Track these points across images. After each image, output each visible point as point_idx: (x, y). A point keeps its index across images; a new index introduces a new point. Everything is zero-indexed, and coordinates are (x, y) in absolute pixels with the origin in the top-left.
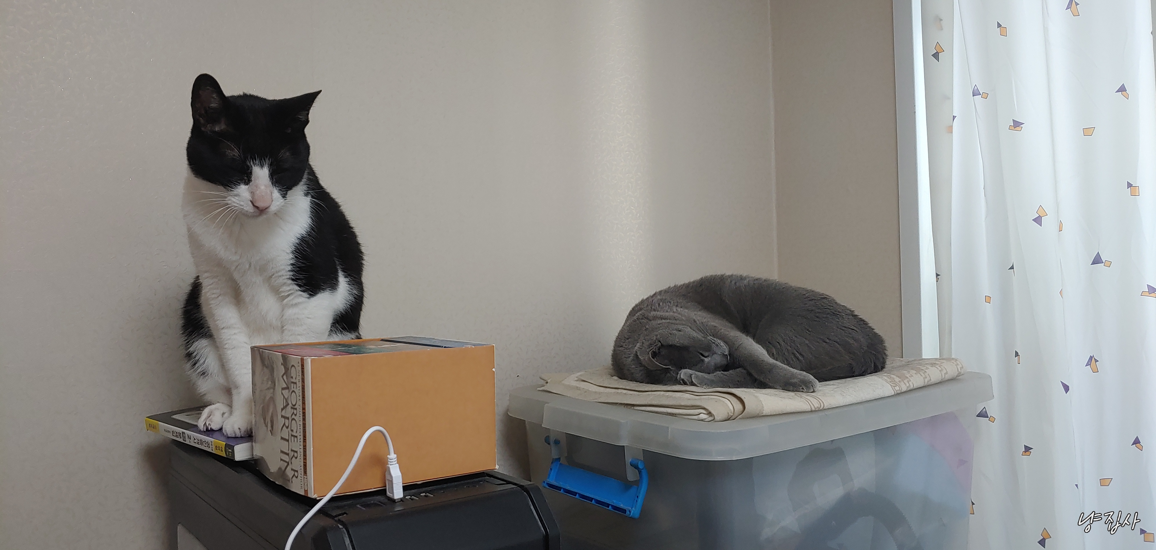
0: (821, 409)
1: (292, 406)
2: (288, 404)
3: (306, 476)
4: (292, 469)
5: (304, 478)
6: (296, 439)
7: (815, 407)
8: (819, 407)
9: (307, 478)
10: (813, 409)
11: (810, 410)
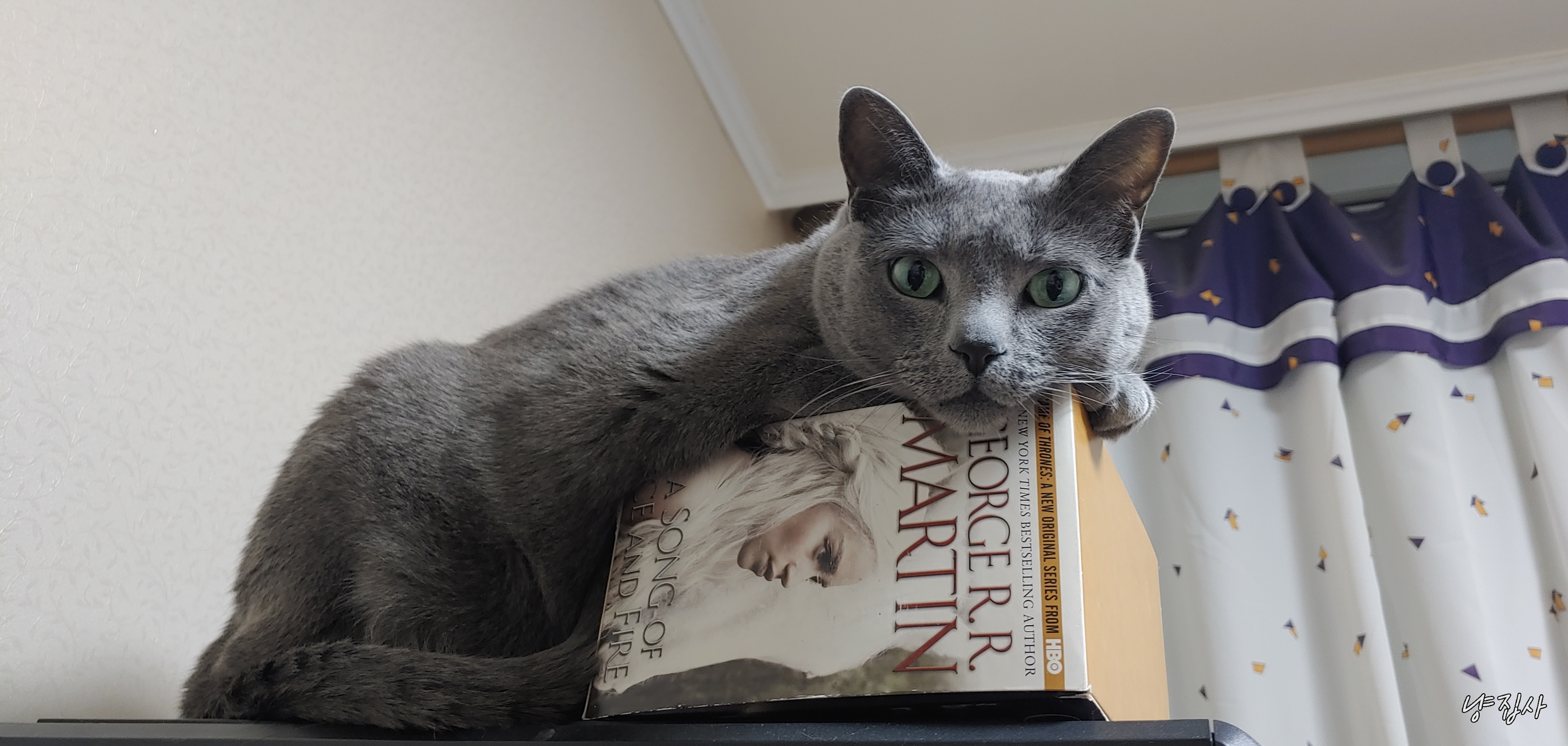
1: (974, 491)
2: (950, 492)
3: (1061, 638)
4: (972, 636)
5: (1045, 644)
6: (998, 561)
9: (1061, 644)
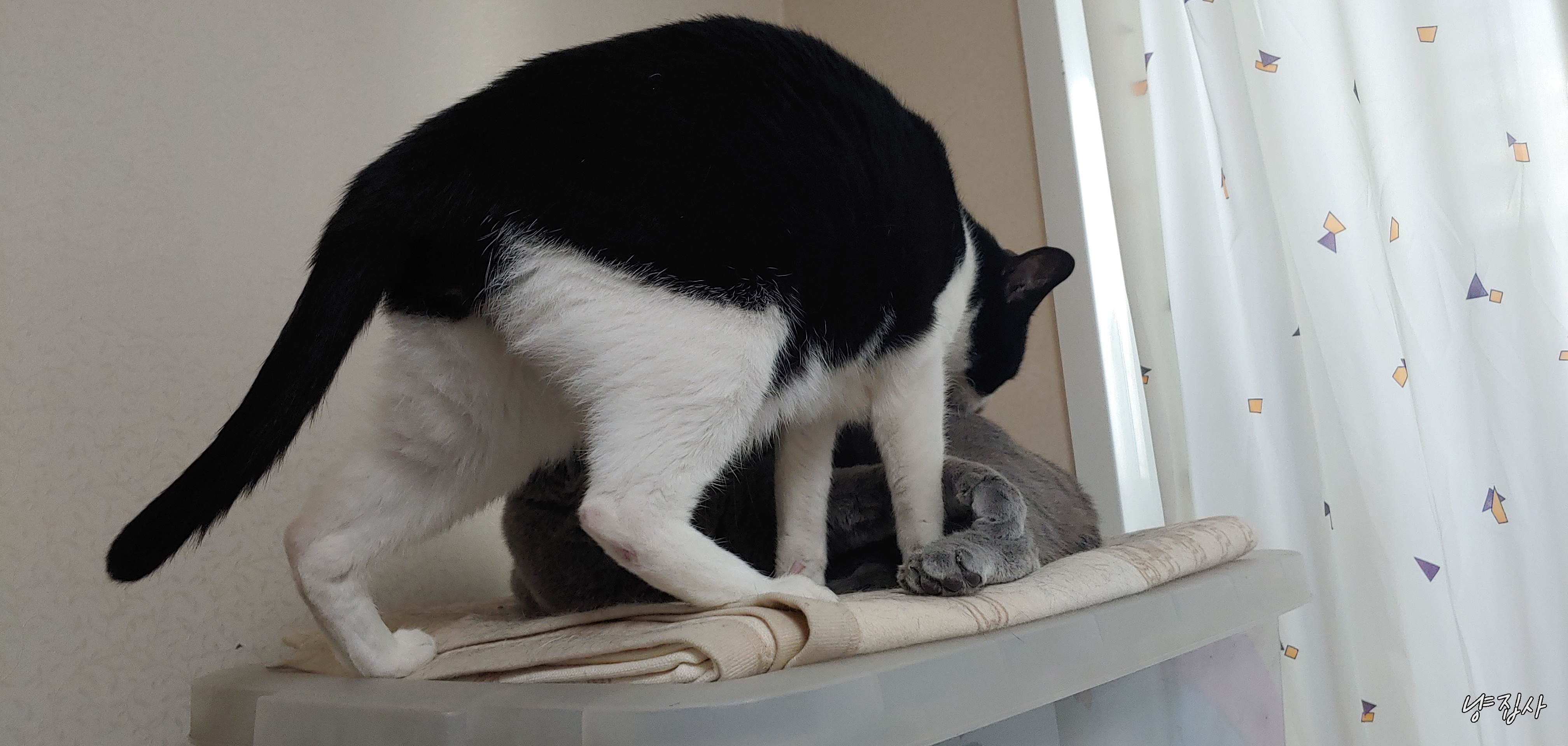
0: (1002, 625)
7: (987, 623)
8: (997, 620)
10: (984, 626)
11: (975, 629)
